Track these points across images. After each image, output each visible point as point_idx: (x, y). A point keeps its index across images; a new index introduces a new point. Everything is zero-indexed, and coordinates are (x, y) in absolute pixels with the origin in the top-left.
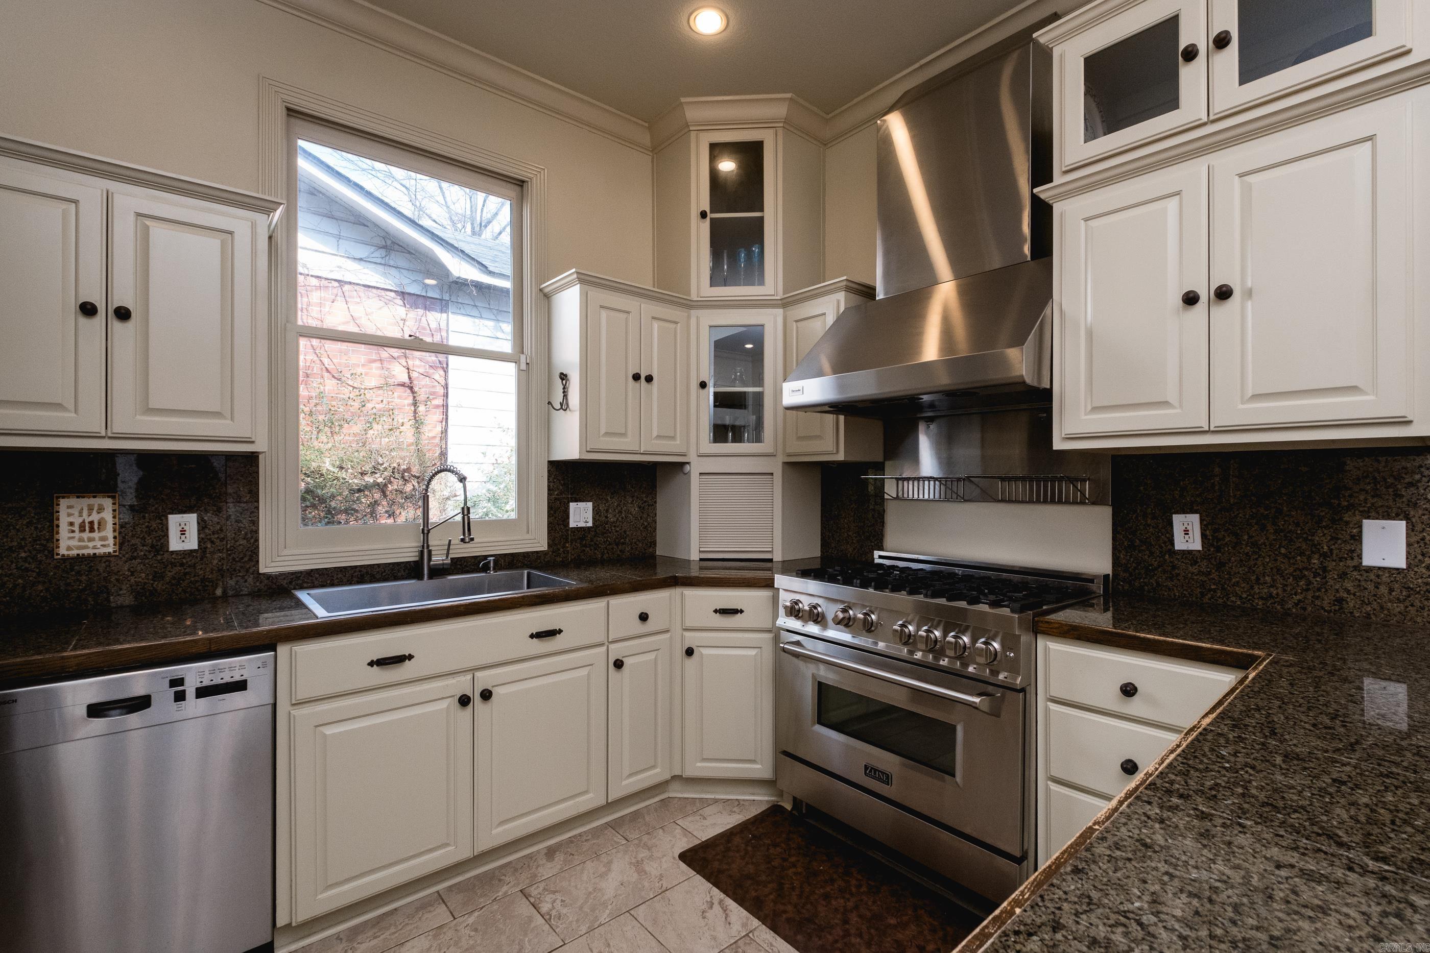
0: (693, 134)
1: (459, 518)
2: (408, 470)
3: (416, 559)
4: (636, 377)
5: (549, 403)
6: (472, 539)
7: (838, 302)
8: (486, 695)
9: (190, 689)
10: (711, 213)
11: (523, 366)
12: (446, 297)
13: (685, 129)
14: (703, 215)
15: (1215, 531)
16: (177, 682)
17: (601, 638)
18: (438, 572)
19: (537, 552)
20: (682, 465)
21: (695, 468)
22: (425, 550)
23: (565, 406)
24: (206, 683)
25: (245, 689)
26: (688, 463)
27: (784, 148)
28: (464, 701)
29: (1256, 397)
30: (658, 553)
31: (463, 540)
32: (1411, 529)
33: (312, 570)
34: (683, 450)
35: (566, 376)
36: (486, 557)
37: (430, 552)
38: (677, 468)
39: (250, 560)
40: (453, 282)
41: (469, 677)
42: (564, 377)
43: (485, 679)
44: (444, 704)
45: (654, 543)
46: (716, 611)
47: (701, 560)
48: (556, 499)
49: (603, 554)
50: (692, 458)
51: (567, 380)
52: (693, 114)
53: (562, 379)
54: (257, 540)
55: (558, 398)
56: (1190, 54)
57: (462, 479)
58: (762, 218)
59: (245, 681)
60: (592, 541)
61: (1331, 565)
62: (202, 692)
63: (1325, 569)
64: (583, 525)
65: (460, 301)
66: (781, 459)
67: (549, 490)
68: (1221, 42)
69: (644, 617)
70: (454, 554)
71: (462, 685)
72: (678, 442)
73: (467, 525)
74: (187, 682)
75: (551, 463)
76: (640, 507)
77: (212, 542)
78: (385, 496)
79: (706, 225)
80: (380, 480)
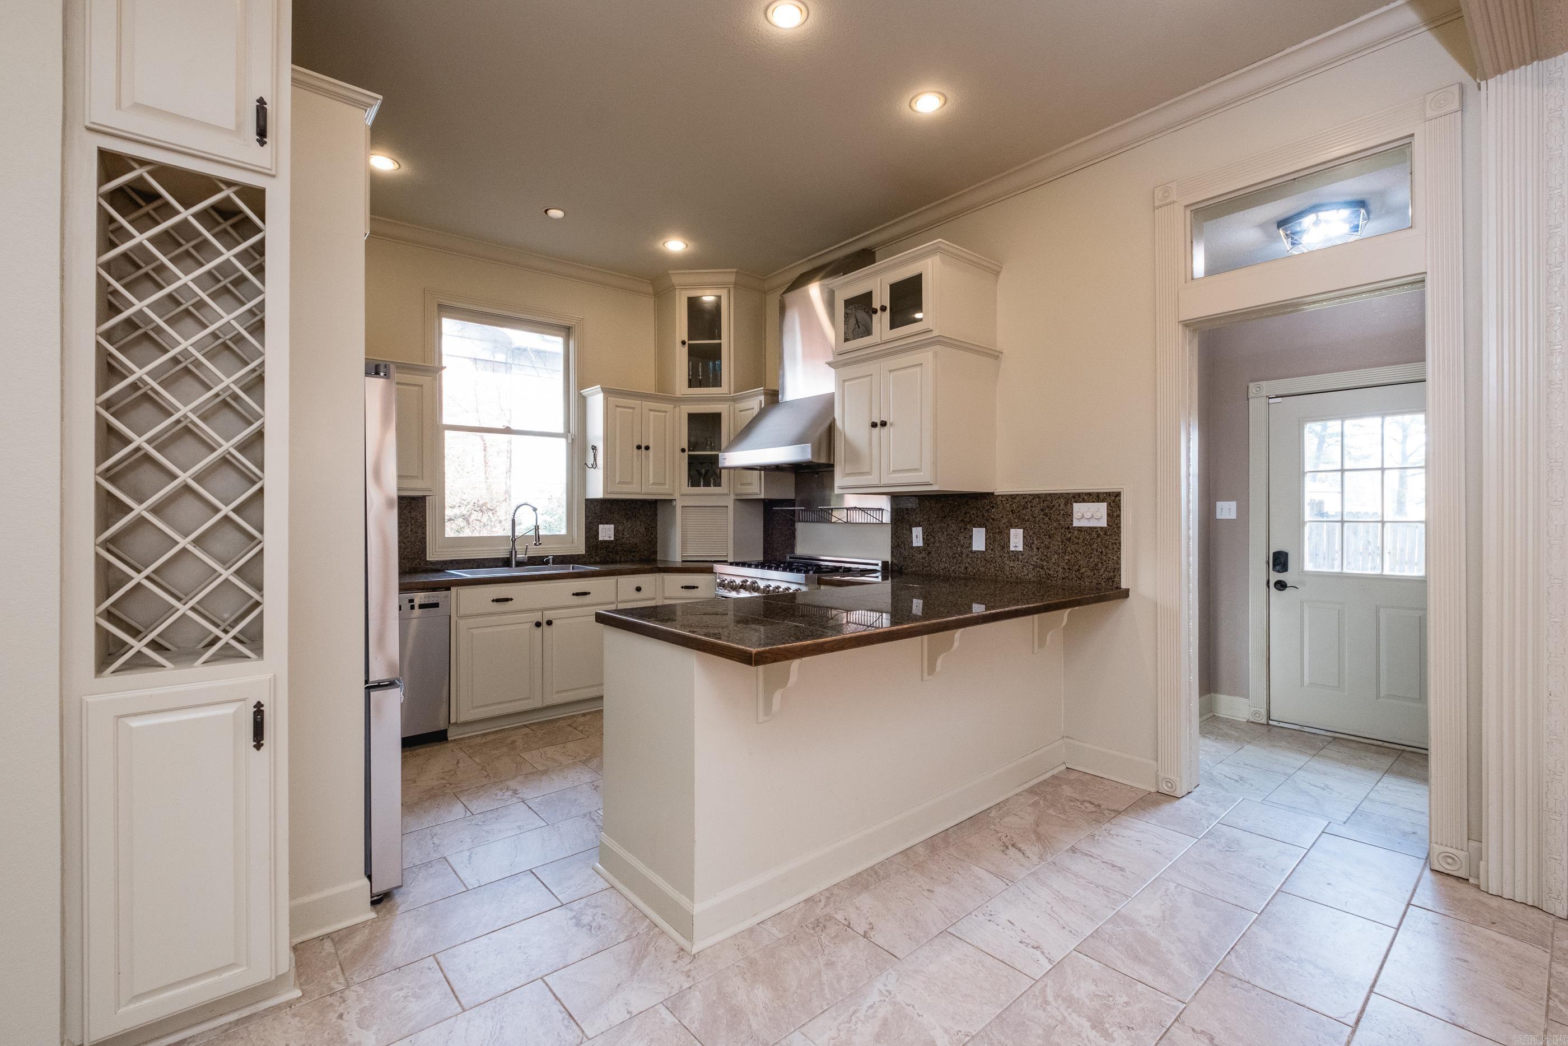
0: (677, 292)
1: (533, 533)
2: (485, 504)
3: (509, 556)
4: (639, 447)
5: (586, 464)
6: (540, 544)
7: (761, 401)
8: (549, 623)
9: (417, 603)
10: (689, 340)
11: (570, 441)
12: (510, 361)
13: (672, 288)
14: (684, 343)
15: (927, 535)
16: (411, 601)
17: (613, 599)
18: (520, 564)
19: (579, 555)
20: (671, 501)
21: (679, 505)
22: (513, 551)
23: (595, 466)
24: (422, 603)
25: (438, 607)
26: (675, 500)
27: (735, 299)
28: (538, 625)
29: (894, 471)
30: (658, 558)
31: (535, 544)
32: (987, 531)
33: (453, 560)
34: (670, 492)
35: (595, 447)
36: (547, 557)
37: (516, 552)
38: (669, 502)
39: (422, 553)
40: (515, 349)
41: (540, 613)
42: (594, 448)
43: (548, 615)
44: (528, 626)
45: (656, 552)
46: (682, 587)
47: (683, 561)
48: (590, 522)
49: (621, 558)
50: (676, 496)
51: (596, 450)
52: (676, 280)
53: (593, 449)
54: (425, 543)
55: (590, 461)
56: (875, 311)
57: (535, 510)
58: (720, 344)
59: (438, 603)
60: (613, 549)
61: (964, 551)
62: (421, 606)
63: (962, 553)
64: (608, 539)
65: (522, 364)
66: (732, 497)
67: (586, 516)
68: (883, 309)
69: (638, 589)
70: (530, 554)
71: (537, 617)
72: (667, 487)
73: (538, 537)
74: (415, 601)
75: (587, 500)
76: (646, 528)
77: (404, 543)
78: (468, 523)
79: (686, 348)
80: (465, 512)
